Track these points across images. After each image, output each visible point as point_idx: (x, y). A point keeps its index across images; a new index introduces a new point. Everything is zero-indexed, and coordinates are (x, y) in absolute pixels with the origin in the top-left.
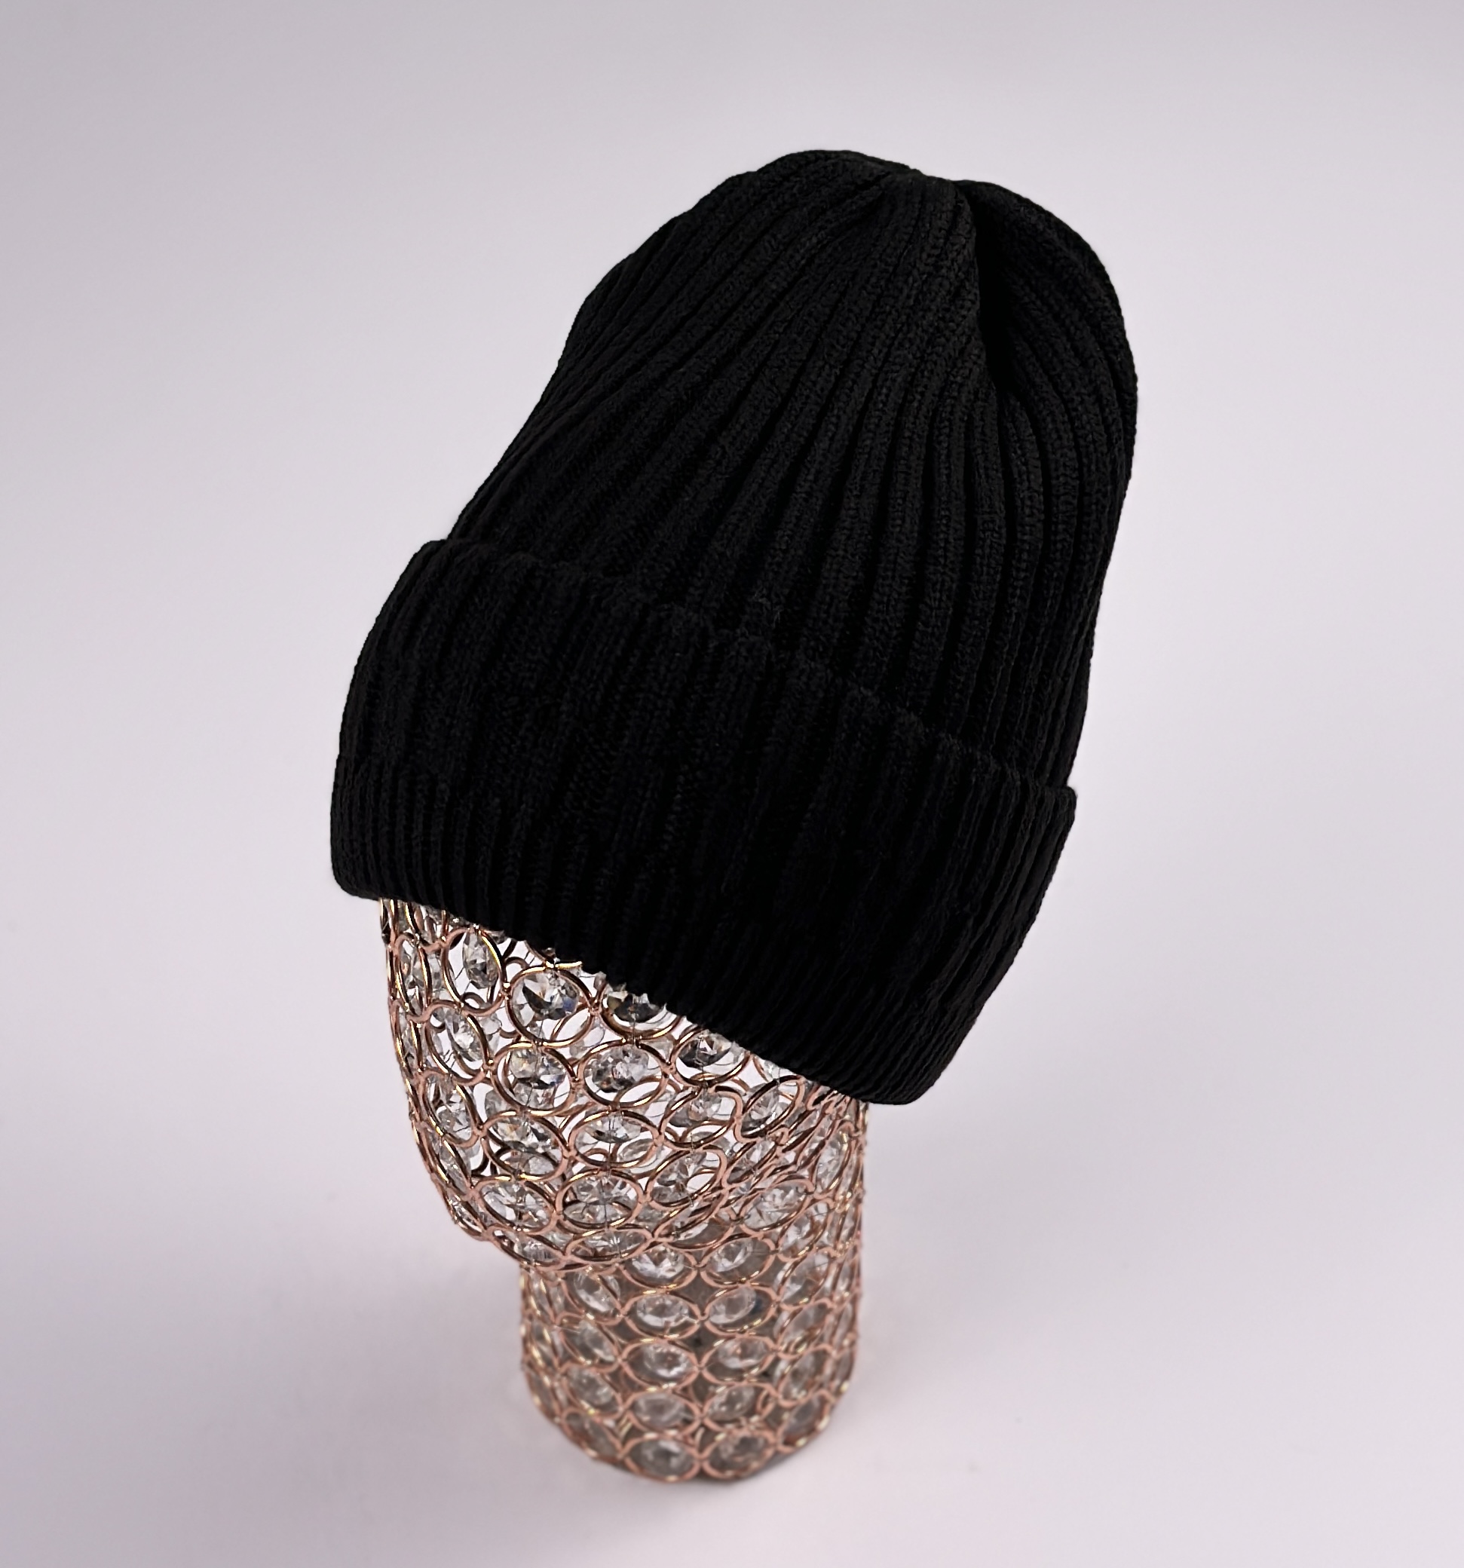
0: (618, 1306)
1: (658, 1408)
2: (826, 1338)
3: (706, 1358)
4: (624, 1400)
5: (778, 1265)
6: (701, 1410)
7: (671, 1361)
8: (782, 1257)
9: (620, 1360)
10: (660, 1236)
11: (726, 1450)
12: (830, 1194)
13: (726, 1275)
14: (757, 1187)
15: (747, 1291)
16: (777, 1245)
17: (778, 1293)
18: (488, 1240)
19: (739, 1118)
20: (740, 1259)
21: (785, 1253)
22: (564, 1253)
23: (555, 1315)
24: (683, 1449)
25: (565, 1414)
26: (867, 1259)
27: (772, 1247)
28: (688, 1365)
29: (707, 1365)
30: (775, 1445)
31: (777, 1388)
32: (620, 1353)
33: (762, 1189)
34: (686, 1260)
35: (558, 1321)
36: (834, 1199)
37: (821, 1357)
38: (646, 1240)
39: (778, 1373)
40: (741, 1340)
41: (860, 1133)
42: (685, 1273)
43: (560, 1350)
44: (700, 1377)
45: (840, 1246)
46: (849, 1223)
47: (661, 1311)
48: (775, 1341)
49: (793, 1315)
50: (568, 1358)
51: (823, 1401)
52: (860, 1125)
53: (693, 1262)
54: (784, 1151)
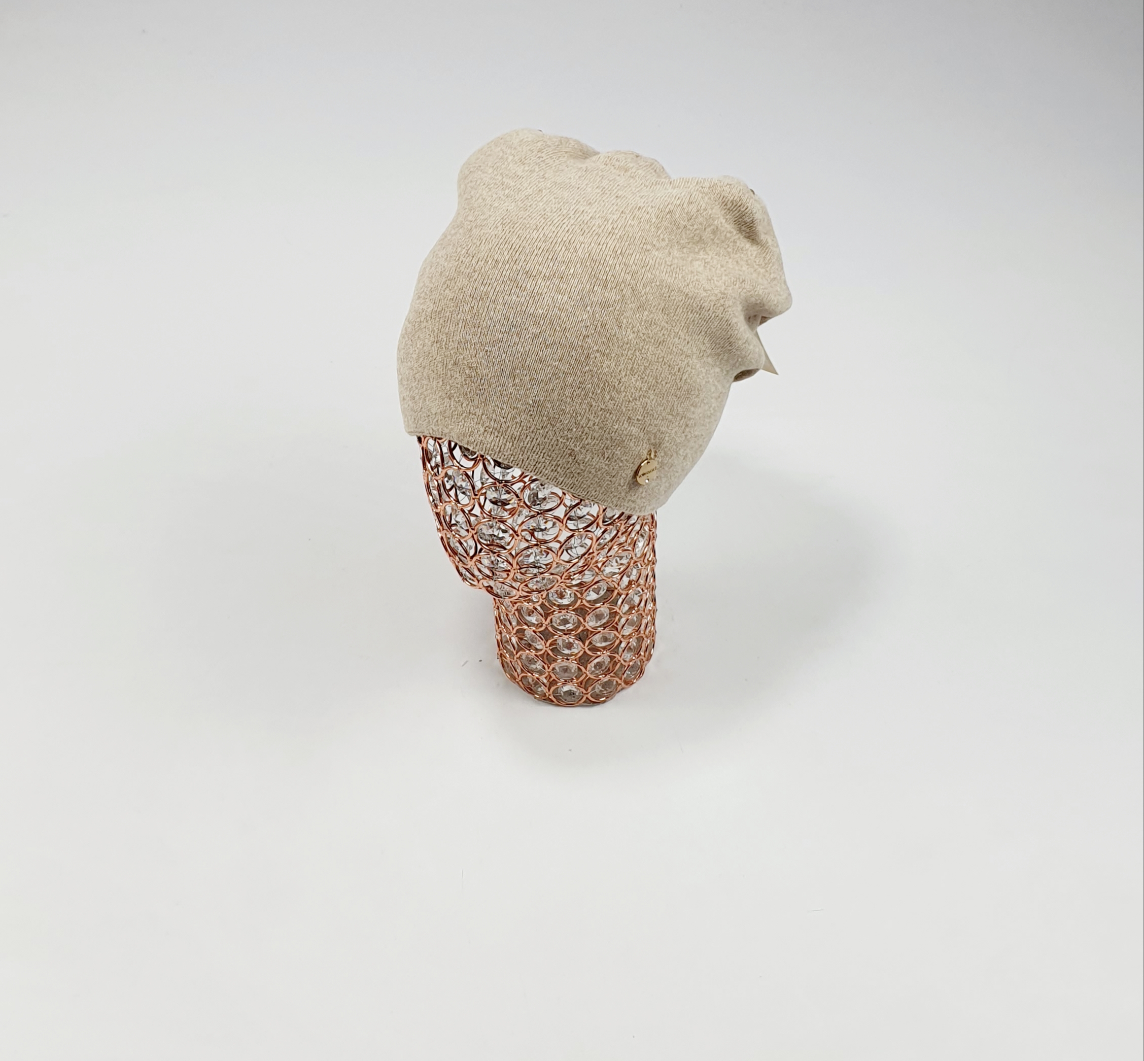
0: (543, 620)
1: (566, 670)
2: (642, 632)
3: (587, 643)
4: (549, 668)
5: (619, 594)
6: (586, 669)
7: (570, 646)
8: (621, 591)
9: (545, 649)
10: (565, 579)
11: (598, 688)
12: (642, 559)
13: (596, 601)
14: (609, 555)
15: (604, 609)
16: (618, 584)
17: (620, 609)
18: (480, 588)
19: (601, 515)
20: (602, 593)
21: (622, 590)
22: (518, 590)
23: (513, 629)
24: (578, 689)
25: (520, 679)
26: (657, 593)
27: (616, 586)
28: (578, 648)
29: (587, 646)
30: (620, 684)
31: (621, 657)
32: (546, 644)
33: (611, 556)
34: (575, 593)
35: (514, 632)
36: (644, 561)
37: (640, 640)
38: (558, 581)
39: (621, 650)
40: (603, 633)
41: (653, 530)
42: (575, 602)
43: (516, 646)
44: (585, 652)
45: (647, 585)
46: (650, 574)
47: (565, 622)
48: (619, 633)
49: (628, 620)
50: (520, 649)
51: (642, 661)
52: (654, 524)
53: (579, 595)
54: (622, 534)
